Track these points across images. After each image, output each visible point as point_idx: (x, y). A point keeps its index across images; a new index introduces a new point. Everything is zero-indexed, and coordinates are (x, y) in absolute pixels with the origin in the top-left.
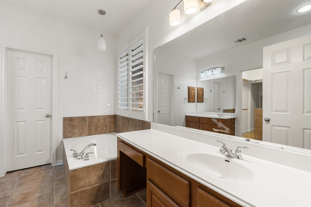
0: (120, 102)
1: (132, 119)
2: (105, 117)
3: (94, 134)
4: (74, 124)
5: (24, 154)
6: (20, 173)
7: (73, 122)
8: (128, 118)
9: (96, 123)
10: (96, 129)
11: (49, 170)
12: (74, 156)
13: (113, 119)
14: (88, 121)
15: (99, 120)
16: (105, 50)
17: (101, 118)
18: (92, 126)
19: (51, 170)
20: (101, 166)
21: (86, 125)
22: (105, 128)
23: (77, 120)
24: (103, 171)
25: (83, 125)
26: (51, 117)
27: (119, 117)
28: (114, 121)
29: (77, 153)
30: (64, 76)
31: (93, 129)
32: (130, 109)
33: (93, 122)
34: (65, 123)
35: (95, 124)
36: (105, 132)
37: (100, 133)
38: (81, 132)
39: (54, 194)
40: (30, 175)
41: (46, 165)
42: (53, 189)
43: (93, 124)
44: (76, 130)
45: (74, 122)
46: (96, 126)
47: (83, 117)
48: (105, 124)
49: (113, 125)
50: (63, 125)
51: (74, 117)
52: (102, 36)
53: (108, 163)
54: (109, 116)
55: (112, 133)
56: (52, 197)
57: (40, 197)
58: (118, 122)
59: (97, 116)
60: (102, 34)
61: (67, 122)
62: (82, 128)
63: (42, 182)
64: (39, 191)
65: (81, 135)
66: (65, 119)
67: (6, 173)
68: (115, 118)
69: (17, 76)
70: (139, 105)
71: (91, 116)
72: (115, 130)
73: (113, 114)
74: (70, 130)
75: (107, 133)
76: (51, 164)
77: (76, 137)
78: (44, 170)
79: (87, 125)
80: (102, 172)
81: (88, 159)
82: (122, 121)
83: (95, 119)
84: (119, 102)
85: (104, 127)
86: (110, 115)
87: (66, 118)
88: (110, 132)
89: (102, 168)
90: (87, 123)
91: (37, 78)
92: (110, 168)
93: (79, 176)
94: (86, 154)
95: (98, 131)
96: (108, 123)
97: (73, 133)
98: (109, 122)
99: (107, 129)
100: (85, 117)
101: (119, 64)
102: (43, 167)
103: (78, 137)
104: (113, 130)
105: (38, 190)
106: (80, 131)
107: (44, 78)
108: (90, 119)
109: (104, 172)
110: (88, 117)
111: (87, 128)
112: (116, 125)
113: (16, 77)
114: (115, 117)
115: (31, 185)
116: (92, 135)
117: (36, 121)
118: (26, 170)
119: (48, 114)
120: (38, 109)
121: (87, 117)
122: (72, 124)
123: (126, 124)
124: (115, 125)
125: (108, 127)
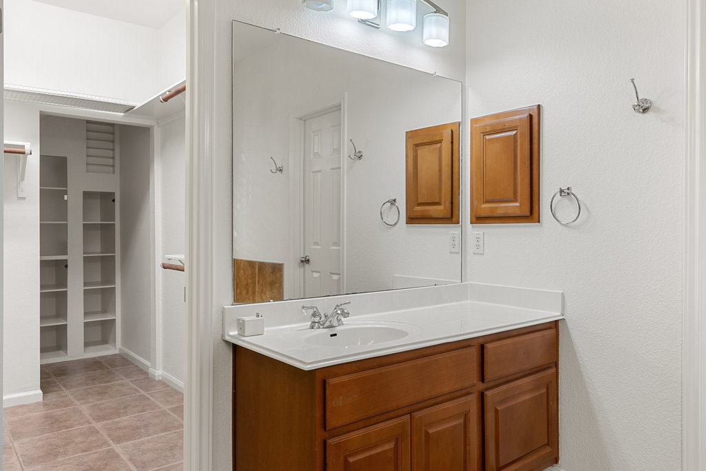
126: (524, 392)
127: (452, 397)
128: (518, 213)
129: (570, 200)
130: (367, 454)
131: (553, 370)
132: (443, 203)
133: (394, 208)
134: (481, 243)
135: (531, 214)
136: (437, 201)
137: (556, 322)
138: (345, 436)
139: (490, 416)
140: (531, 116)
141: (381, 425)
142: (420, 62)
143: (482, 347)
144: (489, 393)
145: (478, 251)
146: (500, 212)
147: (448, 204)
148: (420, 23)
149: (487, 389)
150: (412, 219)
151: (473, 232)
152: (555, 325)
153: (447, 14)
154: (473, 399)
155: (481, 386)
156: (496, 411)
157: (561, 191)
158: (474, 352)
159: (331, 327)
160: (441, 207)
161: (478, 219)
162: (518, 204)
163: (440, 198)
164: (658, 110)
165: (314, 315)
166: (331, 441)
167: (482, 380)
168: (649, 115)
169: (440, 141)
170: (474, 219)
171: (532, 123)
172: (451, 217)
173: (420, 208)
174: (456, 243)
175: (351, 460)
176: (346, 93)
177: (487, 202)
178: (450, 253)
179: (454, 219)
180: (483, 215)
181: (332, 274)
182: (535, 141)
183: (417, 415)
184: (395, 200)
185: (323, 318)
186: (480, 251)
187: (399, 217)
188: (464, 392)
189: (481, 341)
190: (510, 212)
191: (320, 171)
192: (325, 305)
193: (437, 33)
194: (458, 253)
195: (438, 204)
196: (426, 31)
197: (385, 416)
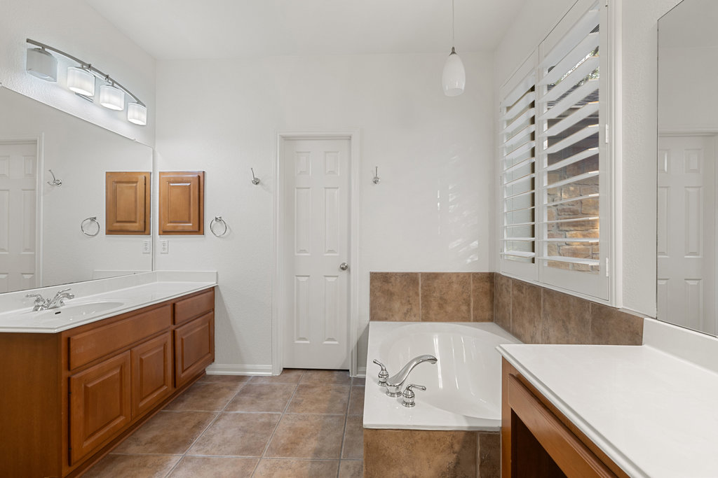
0: (508, 236)
1: (548, 292)
2: (464, 278)
3: (436, 320)
4: (391, 289)
5: (306, 340)
6: (299, 376)
7: (390, 284)
8: (534, 289)
9: (441, 291)
10: (441, 306)
11: (344, 386)
12: (382, 380)
13: (487, 285)
14: (422, 286)
15: (450, 283)
16: (463, 88)
17: (454, 279)
18: (432, 299)
19: (347, 387)
20: (449, 439)
21: (417, 294)
22: (464, 308)
23: (398, 280)
24: (455, 456)
25: (411, 293)
26: (349, 270)
27: (504, 281)
28: (490, 291)
29: (387, 375)
30: (372, 177)
31: (434, 305)
32: (543, 260)
33: (435, 288)
34: (373, 286)
35: (438, 295)
36: (465, 319)
37: (451, 318)
38: (407, 311)
39: (342, 458)
40: (313, 387)
41: (341, 372)
42: (342, 442)
43: (435, 295)
44: (396, 305)
45: (392, 285)
46: (441, 298)
47: (412, 273)
48: (465, 296)
49: (485, 302)
50: (371, 290)
51: (391, 273)
52: (453, 52)
53: (471, 437)
54: (475, 275)
55: (484, 323)
56: (338, 465)
57: (318, 452)
58: (500, 295)
59: (443, 274)
60: (453, 48)
61: (378, 284)
62: (409, 301)
63: (329, 412)
64: (319, 435)
65: (406, 317)
66: (375, 277)
67: (282, 369)
68: (491, 280)
69: (297, 188)
70: (567, 244)
71: (430, 274)
72: (492, 316)
73: (487, 271)
74: (383, 303)
75: (470, 321)
76: (348, 370)
77: (396, 321)
78: (335, 382)
79: (420, 295)
80: (451, 458)
81: (413, 404)
82: (515, 292)
83: (440, 282)
84: (505, 238)
85: (461, 303)
86: (477, 273)
87: (376, 273)
88: (476, 320)
89: (452, 446)
90: (420, 289)
91: (326, 188)
92: (476, 453)
93: (386, 451)
94: (408, 389)
95: (446, 312)
96: (472, 295)
97: (390, 310)
98: (475, 291)
99: (469, 311)
100: (416, 274)
101: (505, 127)
102: (336, 374)
103: (401, 321)
104: (487, 314)
105: (317, 430)
106: (405, 309)
107: (338, 188)
108: (428, 279)
109: (458, 463)
110: (422, 274)
111: (421, 302)
112: (495, 302)
113: (296, 190)
114: (492, 278)
115: (310, 411)
116: (431, 321)
117: (325, 276)
118: (309, 373)
119: (344, 264)
120: (327, 253)
121: (420, 275)
122: (388, 290)
123: (527, 305)
124: (492, 301)
125: (472, 304)
126: (197, 327)
127: (155, 336)
128: (191, 229)
129: (221, 223)
130: (101, 380)
131: (212, 313)
132: (138, 221)
133: (94, 224)
134: (166, 247)
135: (199, 230)
136: (133, 220)
137: (214, 287)
138: (85, 371)
139: (178, 343)
140: (199, 177)
141: (112, 360)
142: (124, 130)
143: (174, 305)
144: (178, 330)
145: (146, 252)
146: (179, 229)
147: (142, 223)
148: (126, 108)
149: (176, 328)
150: (110, 231)
151: (161, 240)
152: (213, 289)
153: (145, 106)
154: (169, 335)
155: (173, 327)
156: (182, 339)
157: (216, 219)
158: (169, 308)
159: (55, 307)
160: (137, 224)
161: (164, 232)
162: (191, 224)
163: (136, 218)
164: (262, 184)
165: (38, 301)
166: (75, 377)
167: (174, 323)
168: (258, 186)
169: (136, 182)
170: (161, 232)
171: (200, 180)
172: (145, 230)
173: (118, 224)
174: (148, 246)
175: (89, 386)
176: (43, 134)
177: (171, 222)
178: (144, 253)
179: (146, 232)
180: (168, 229)
181: (23, 274)
182: (202, 191)
183: (135, 349)
184: (95, 218)
185: (46, 302)
186: (166, 251)
187: (99, 230)
188: (163, 332)
189: (173, 302)
190: (186, 229)
191: (8, 190)
192: (48, 293)
193: (138, 116)
194: (149, 253)
195: (135, 222)
196: (130, 113)
197: (113, 353)
